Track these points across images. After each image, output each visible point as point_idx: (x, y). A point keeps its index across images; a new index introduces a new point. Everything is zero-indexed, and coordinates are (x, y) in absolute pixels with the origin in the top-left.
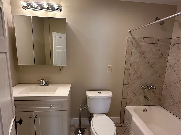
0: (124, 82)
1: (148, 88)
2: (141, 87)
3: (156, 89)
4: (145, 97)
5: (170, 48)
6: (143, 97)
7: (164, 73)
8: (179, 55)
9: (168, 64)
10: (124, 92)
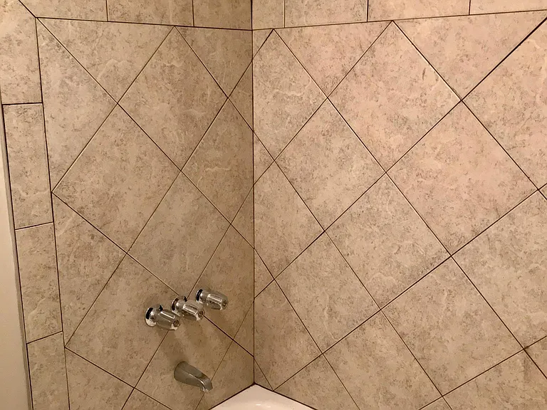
0: (29, 328)
1: (185, 312)
2: (148, 316)
3: (225, 303)
4: (180, 368)
5: (254, 52)
6: (169, 376)
7: (247, 200)
8: (299, 95)
9: (258, 147)
10: (43, 394)
